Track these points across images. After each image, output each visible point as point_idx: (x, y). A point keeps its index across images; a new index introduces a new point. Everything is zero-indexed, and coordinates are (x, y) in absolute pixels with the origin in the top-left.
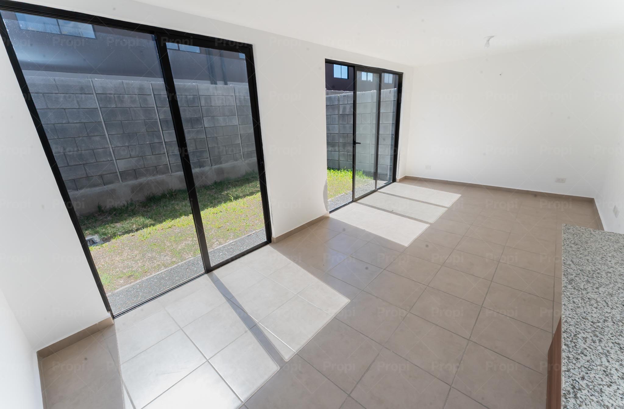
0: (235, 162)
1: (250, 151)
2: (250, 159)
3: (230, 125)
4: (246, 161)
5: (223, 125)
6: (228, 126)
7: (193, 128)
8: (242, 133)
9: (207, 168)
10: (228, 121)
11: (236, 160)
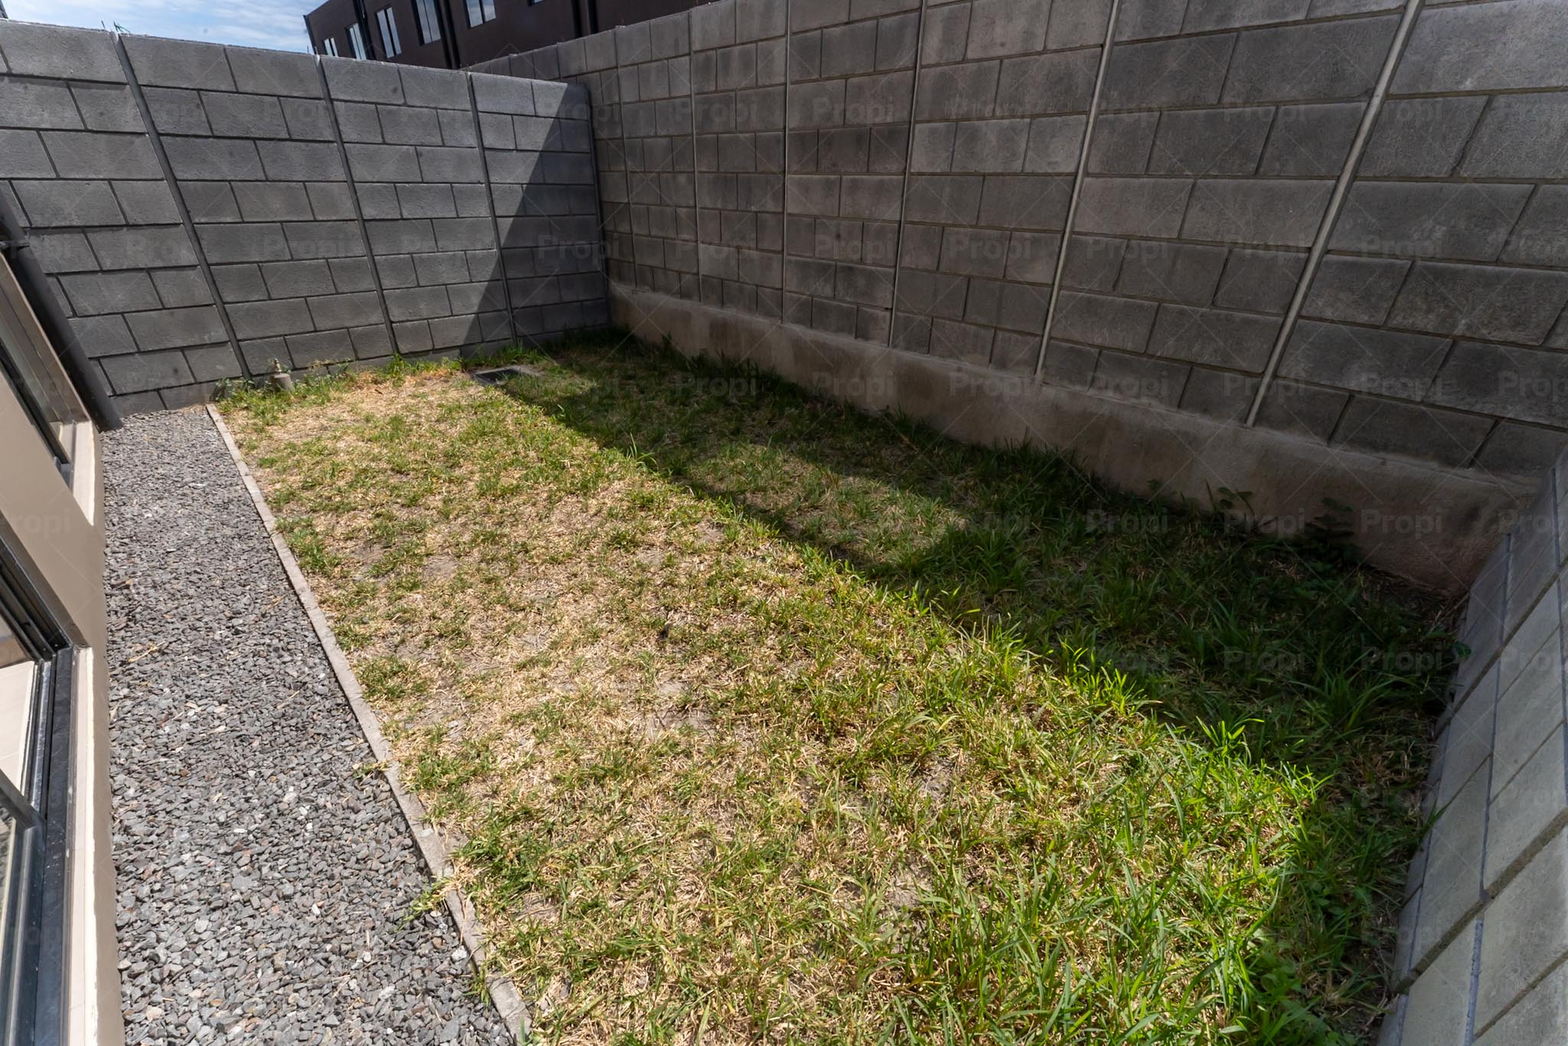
0: (991, 371)
1: (1092, 346)
2: (1077, 388)
3: (1028, 169)
4: (1049, 392)
5: (991, 166)
6: (1015, 174)
7: (868, 172)
8: (1086, 224)
9: (873, 348)
10: (1023, 146)
11: (1002, 365)
